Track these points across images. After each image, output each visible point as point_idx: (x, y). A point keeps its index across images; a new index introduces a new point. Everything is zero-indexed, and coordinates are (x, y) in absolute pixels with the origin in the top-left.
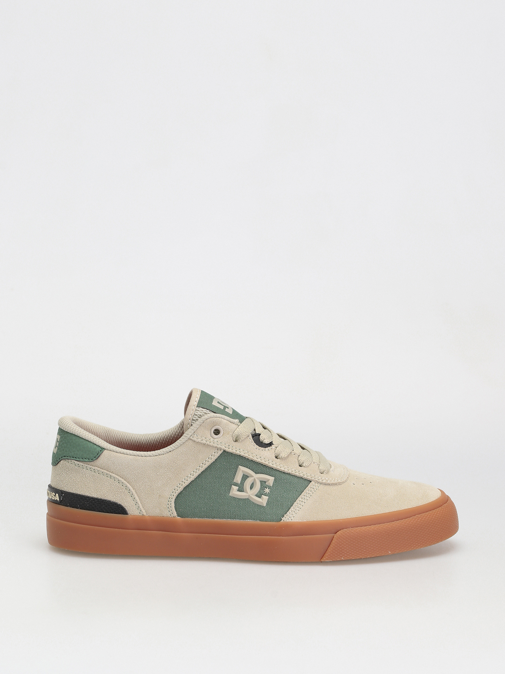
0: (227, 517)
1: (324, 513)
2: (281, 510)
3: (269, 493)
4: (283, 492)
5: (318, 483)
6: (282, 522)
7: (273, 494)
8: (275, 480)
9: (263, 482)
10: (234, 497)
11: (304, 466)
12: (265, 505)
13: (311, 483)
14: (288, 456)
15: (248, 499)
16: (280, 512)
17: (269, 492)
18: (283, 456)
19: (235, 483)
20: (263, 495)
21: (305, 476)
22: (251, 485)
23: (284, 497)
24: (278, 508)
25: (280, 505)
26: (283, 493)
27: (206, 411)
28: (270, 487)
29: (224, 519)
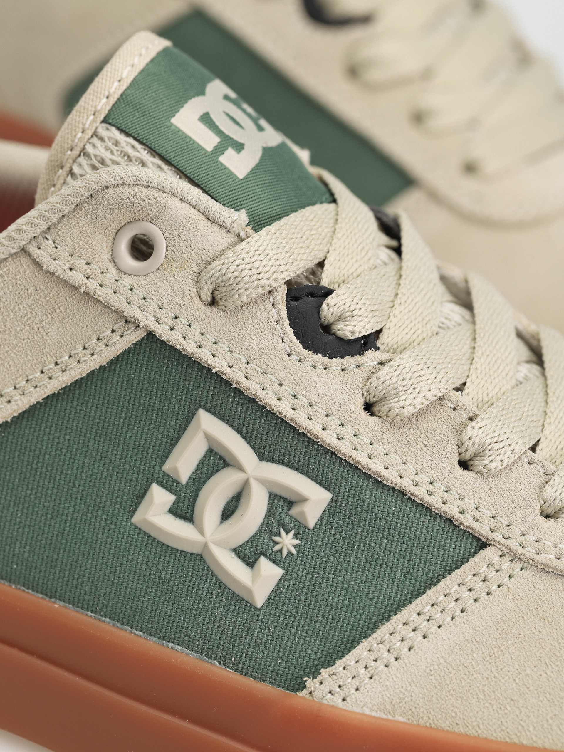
0: (101, 610)
1: (494, 702)
2: (318, 642)
3: (292, 554)
4: (351, 564)
5: (515, 558)
6: (303, 698)
7: (307, 565)
8: (333, 505)
9: (281, 503)
10: (147, 531)
11: (481, 468)
12: (260, 601)
13: (482, 554)
14: (422, 413)
15: (202, 557)
16: (309, 651)
17: (294, 551)
18: (397, 411)
19: (166, 478)
20: (266, 556)
21: (467, 520)
22: (228, 504)
23: (350, 589)
24: (310, 633)
25: (320, 618)
26: (350, 570)
27: (133, 147)
28: (302, 529)
29: (89, 613)
